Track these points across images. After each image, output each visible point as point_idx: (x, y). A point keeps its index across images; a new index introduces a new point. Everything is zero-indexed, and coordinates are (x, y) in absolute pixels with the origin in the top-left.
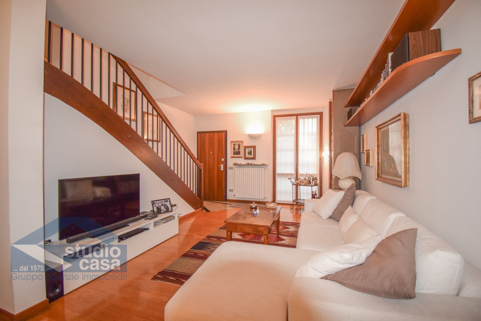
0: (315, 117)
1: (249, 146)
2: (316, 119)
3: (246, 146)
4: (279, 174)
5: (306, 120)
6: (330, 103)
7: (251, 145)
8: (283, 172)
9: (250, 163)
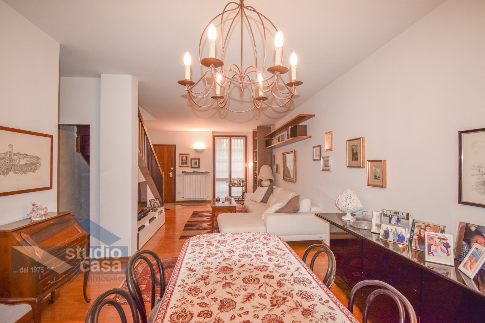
2: (242, 140)
3: (192, 158)
4: (217, 179)
6: (253, 131)
7: (196, 157)
8: (221, 177)
9: (196, 171)
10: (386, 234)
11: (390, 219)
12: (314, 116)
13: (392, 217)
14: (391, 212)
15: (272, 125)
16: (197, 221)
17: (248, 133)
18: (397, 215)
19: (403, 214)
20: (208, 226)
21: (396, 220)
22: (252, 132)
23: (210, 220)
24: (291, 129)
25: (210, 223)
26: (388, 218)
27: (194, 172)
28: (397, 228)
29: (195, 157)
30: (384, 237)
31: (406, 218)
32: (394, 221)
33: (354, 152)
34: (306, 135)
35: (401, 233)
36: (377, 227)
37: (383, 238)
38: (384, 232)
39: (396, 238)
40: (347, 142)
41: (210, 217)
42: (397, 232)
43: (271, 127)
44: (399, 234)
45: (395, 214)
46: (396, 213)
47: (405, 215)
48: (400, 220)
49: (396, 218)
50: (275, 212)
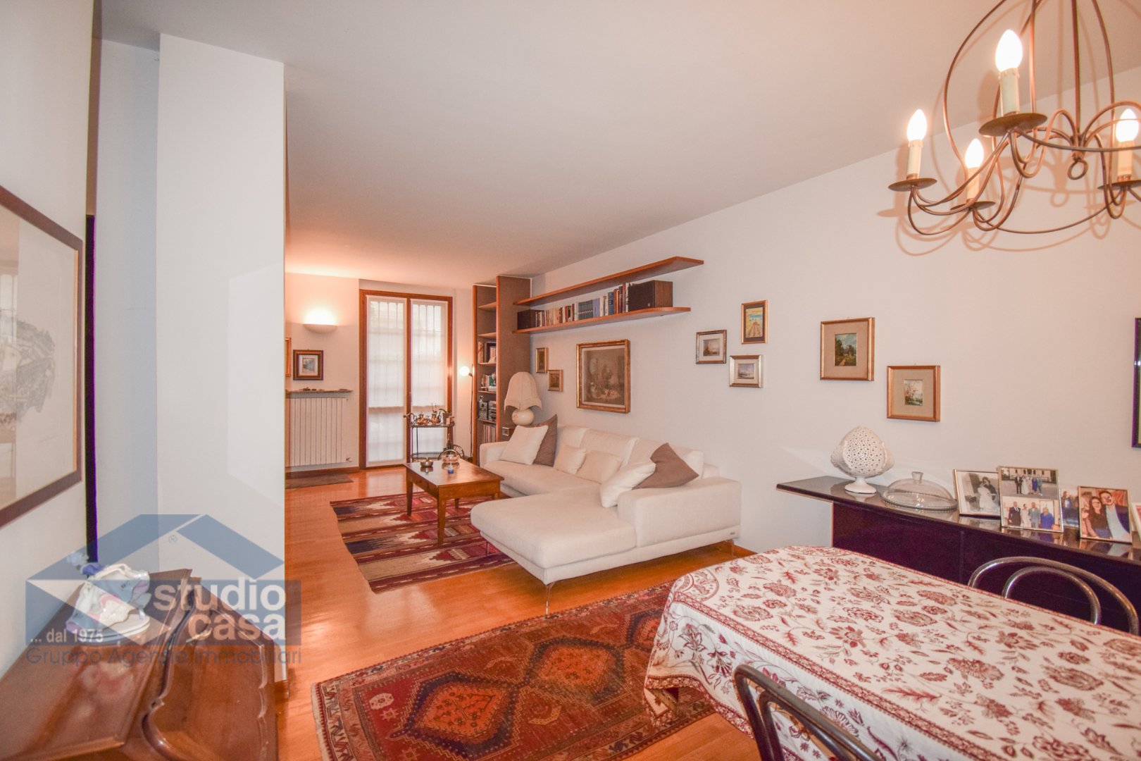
0: (438, 305)
1: (306, 351)
2: (440, 307)
3: (299, 351)
4: (373, 409)
5: (430, 308)
6: (476, 287)
7: (310, 349)
8: (382, 405)
9: (311, 388)
10: (1015, 515)
11: (1019, 483)
12: (701, 262)
13: (1021, 481)
14: (1018, 470)
15: (533, 276)
16: (374, 531)
17: (455, 290)
18: (1033, 475)
19: (1043, 473)
20: (418, 541)
21: (1031, 485)
22: (471, 288)
23: (404, 522)
24: (629, 288)
25: (417, 533)
26: (1013, 483)
27: (307, 390)
28: (1036, 501)
29: (306, 349)
30: (1010, 521)
31: (1050, 480)
32: (1026, 488)
33: (845, 348)
34: (672, 306)
35: (1046, 509)
36: (968, 503)
37: (1009, 523)
38: (1008, 512)
39: (1037, 521)
40: (823, 326)
41: (399, 516)
42: (1036, 509)
43: (529, 280)
44: (1042, 512)
45: (1027, 474)
46: (1030, 471)
47: (1048, 475)
48: (1039, 484)
49: (1030, 482)
50: (634, 488)
